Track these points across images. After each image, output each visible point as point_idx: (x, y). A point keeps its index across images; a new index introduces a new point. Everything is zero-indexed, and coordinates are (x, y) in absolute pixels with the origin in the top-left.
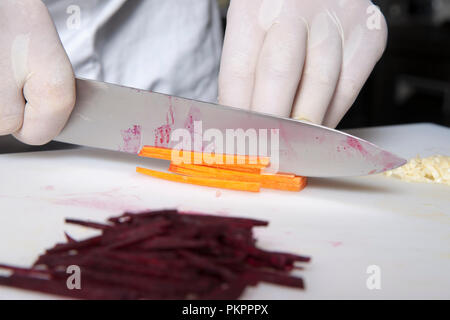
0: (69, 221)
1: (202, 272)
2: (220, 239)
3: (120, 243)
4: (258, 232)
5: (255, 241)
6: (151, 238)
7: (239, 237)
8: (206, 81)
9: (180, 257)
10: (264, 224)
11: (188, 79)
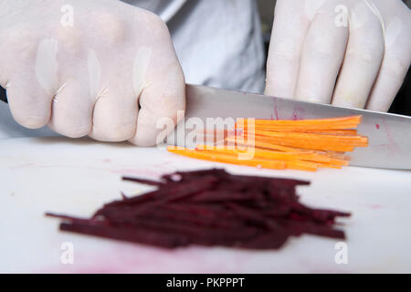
0: (125, 179)
1: (249, 223)
2: (266, 193)
3: (172, 197)
4: (300, 190)
5: (297, 197)
6: (200, 192)
7: (283, 193)
8: (250, 81)
9: (228, 208)
10: (306, 183)
11: (235, 80)
